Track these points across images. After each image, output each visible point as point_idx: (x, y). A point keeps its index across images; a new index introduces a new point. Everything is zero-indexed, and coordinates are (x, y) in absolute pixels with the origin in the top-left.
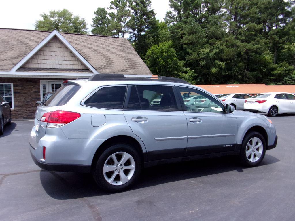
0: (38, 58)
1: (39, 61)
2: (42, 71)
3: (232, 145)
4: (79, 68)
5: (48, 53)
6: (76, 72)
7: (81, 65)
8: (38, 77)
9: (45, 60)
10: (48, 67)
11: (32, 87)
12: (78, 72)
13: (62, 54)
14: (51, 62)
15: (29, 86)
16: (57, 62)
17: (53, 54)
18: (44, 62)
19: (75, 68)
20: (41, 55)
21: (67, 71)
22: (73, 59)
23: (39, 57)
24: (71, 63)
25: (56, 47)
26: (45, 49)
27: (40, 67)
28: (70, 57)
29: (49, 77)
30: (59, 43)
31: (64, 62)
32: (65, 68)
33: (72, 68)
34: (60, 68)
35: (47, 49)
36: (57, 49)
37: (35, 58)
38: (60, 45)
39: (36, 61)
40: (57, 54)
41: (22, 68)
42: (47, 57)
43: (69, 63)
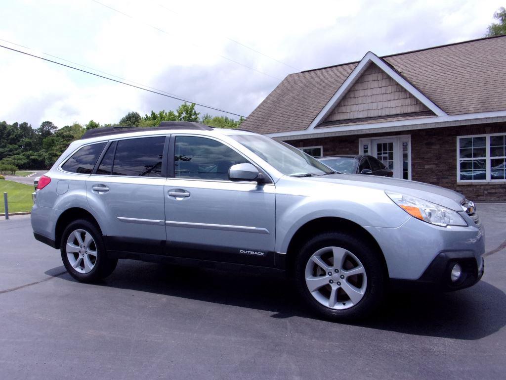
0: (346, 103)
1: (348, 108)
2: (350, 124)
3: (262, 254)
4: (413, 111)
5: (361, 93)
6: (403, 118)
7: (417, 104)
8: (347, 133)
9: (358, 106)
10: (361, 115)
11: (348, 149)
12: (407, 118)
13: (383, 90)
14: (365, 107)
15: (344, 150)
16: (374, 106)
17: (369, 93)
18: (355, 109)
19: (406, 111)
20: (351, 98)
21: (389, 119)
22: (402, 95)
23: (348, 102)
24: (398, 103)
25: (374, 81)
26: (356, 88)
27: (348, 118)
28: (397, 94)
29: (362, 132)
30: (379, 73)
31: (386, 104)
32: (388, 113)
33: (398, 112)
34: (380, 115)
35: (359, 87)
36: (375, 84)
37: (342, 105)
38: (380, 76)
39: (343, 109)
40: (375, 92)
41: (325, 122)
42: (360, 100)
43: (395, 105)
